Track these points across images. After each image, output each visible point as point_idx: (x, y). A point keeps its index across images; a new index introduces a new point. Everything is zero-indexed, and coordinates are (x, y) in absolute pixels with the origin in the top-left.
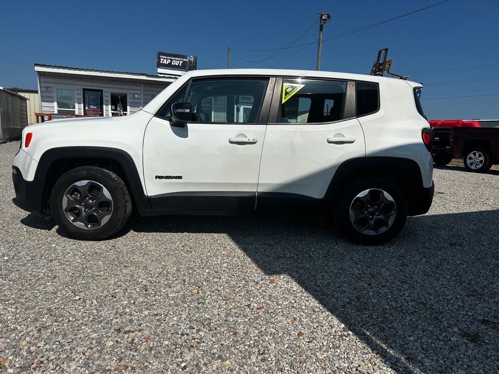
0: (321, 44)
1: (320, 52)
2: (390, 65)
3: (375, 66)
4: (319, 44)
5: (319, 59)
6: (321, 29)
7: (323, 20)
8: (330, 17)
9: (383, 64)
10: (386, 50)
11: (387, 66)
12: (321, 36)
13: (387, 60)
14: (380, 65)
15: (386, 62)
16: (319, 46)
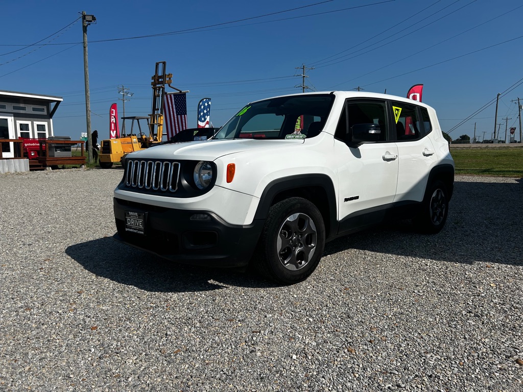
0: (87, 48)
1: (87, 57)
2: (170, 78)
3: (153, 78)
4: (84, 47)
5: (87, 64)
6: (85, 29)
7: (87, 21)
8: (95, 19)
9: (163, 76)
10: (164, 63)
11: (167, 79)
12: (86, 38)
13: (167, 73)
14: (160, 77)
15: (166, 75)
16: (85, 50)
